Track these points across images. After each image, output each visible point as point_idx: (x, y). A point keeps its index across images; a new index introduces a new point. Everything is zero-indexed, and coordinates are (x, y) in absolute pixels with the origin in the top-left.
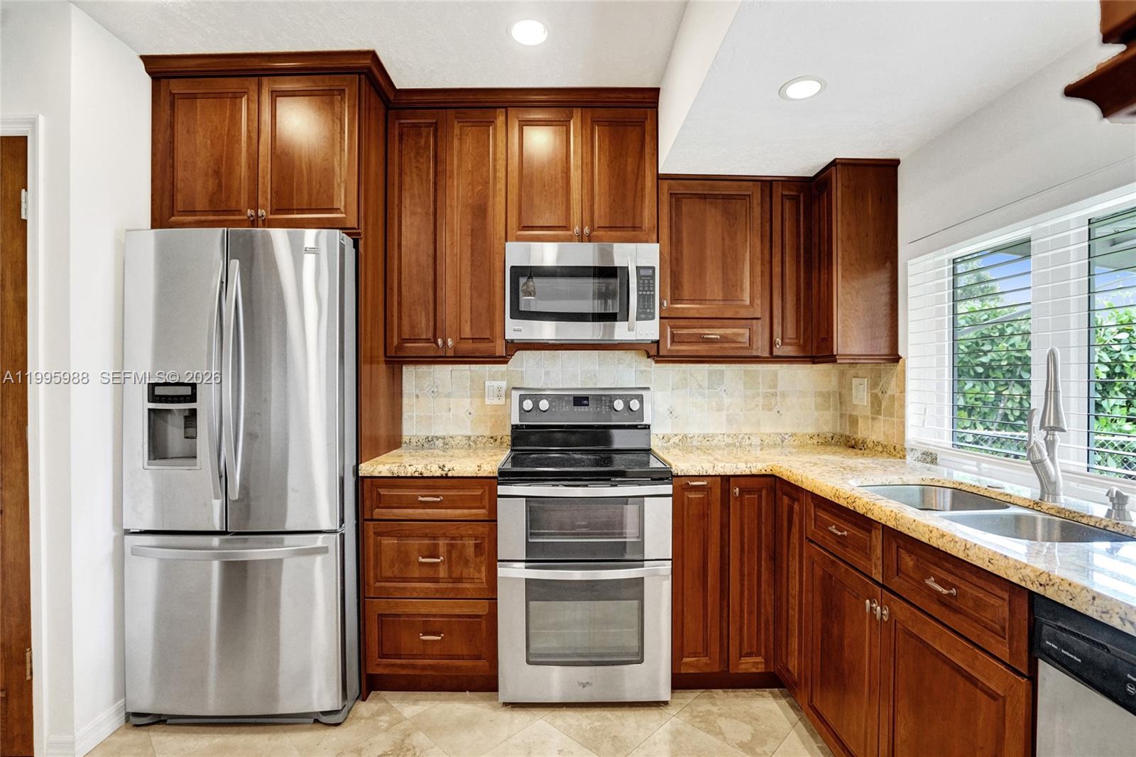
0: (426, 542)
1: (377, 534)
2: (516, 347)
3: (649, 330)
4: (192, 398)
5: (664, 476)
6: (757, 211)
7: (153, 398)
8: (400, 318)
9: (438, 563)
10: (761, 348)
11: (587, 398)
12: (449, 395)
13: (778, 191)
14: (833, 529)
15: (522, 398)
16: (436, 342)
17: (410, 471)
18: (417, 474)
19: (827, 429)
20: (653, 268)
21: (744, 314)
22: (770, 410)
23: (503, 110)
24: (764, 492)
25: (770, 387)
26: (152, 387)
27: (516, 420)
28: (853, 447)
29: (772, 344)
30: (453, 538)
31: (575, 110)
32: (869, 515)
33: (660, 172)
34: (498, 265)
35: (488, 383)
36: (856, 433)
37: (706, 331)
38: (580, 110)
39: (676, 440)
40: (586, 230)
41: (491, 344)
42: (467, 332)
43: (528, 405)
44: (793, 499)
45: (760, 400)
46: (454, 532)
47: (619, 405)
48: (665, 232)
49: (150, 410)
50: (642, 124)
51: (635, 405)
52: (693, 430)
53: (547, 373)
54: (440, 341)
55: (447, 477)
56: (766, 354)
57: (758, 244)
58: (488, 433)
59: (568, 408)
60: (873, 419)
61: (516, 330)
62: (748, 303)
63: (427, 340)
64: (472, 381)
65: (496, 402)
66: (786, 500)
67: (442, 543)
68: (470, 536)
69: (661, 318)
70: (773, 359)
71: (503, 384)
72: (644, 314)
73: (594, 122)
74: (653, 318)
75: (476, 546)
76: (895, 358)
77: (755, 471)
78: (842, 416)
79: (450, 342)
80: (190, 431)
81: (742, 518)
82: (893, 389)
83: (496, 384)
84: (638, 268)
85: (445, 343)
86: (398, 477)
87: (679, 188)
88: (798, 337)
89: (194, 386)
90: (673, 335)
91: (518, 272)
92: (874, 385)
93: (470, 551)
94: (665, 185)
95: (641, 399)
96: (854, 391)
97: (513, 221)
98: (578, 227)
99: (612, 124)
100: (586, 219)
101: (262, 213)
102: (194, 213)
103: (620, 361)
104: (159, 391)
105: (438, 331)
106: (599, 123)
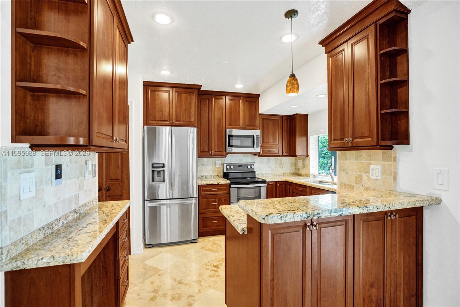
0: (213, 199)
1: (202, 198)
2: (227, 153)
3: (258, 150)
4: (163, 167)
5: (264, 182)
6: (280, 123)
7: (153, 167)
8: (200, 146)
9: (216, 204)
10: (280, 154)
11: (241, 165)
12: (207, 165)
13: (284, 118)
14: (300, 189)
15: (227, 166)
17: (210, 183)
18: (212, 184)
19: (293, 172)
20: (259, 136)
21: (277, 146)
22: (281, 167)
23: (225, 97)
24: (284, 185)
25: (281, 162)
26: (153, 164)
27: (225, 171)
28: (299, 175)
29: (283, 152)
30: (219, 198)
31: (241, 98)
32: (307, 185)
33: (260, 113)
34: (225, 134)
35: (216, 162)
36: (299, 172)
37: (269, 150)
38: (242, 98)
39: (260, 175)
40: (244, 126)
41: (222, 153)
42: (217, 150)
43: (228, 167)
44: (290, 185)
45: (278, 165)
46: (220, 197)
47: (249, 167)
48: (261, 127)
49: (152, 171)
50: (255, 102)
51: (253, 167)
52: (264, 173)
53: (230, 159)
54: (210, 153)
55: (219, 184)
56: (282, 155)
57: (280, 130)
58: (217, 175)
59: (237, 168)
60: (303, 169)
61: (229, 149)
62: (278, 143)
63: (207, 152)
64: (212, 161)
65: (219, 166)
66: (288, 186)
67: (217, 199)
68: (224, 197)
69: (261, 147)
70: (283, 156)
72: (257, 146)
73: (245, 101)
74: (259, 147)
75: (225, 200)
76: (308, 156)
77: (282, 180)
78: (296, 168)
79: (212, 153)
80: (159, 175)
81: (279, 190)
82: (307, 163)
83: (219, 162)
84: (256, 136)
86: (208, 185)
87: (264, 117)
88: (288, 151)
89: (164, 164)
90: (263, 151)
91: (230, 136)
92: (303, 161)
93: (223, 201)
94: (261, 116)
95: (254, 165)
96: (299, 163)
97: (228, 123)
98: (242, 126)
99: (249, 102)
100: (244, 123)
101: (174, 121)
102: (155, 121)
103: (248, 156)
104: (154, 166)
105: (210, 149)
106: (246, 101)
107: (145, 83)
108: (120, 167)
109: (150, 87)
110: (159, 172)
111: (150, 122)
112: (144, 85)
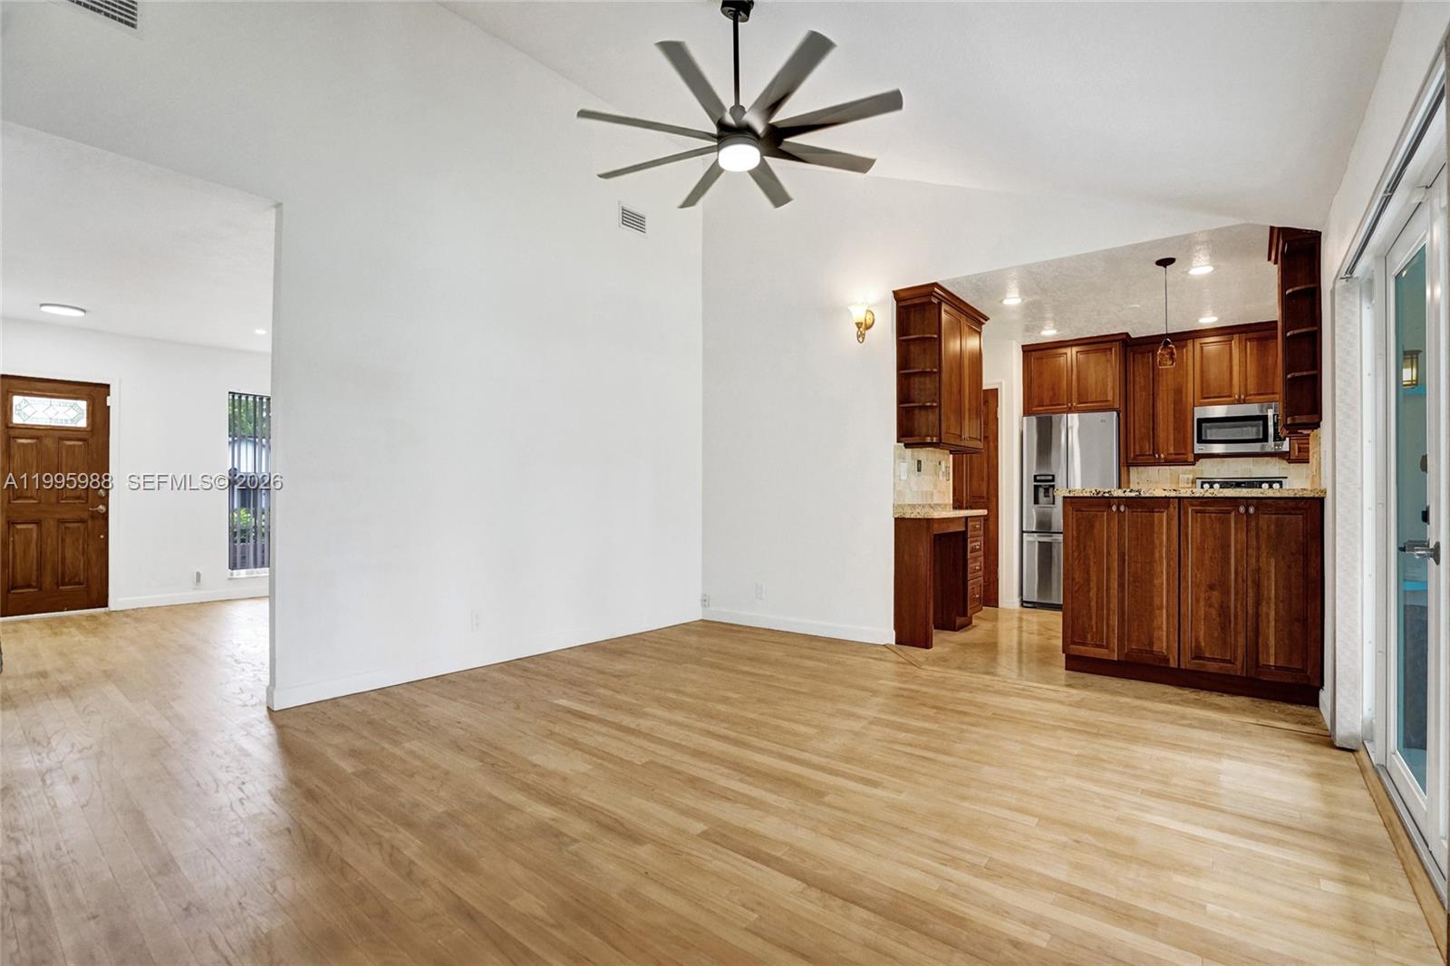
2: (1199, 457)
3: (1282, 446)
4: (1053, 480)
7: (1036, 480)
8: (1134, 445)
11: (1244, 483)
15: (1203, 484)
16: (1154, 455)
23: (1190, 340)
26: (1035, 476)
31: (1235, 336)
34: (1189, 418)
35: (1181, 476)
38: (1237, 335)
40: (1243, 397)
41: (1185, 456)
42: (1172, 450)
43: (1206, 486)
47: (1265, 486)
49: (1035, 486)
51: (1276, 486)
53: (1218, 470)
54: (1157, 456)
61: (1199, 448)
63: (1150, 455)
64: (1171, 474)
65: (1186, 486)
69: (1289, 439)
71: (1191, 477)
73: (1247, 340)
79: (1162, 456)
83: (1186, 476)
84: (1274, 415)
85: (1159, 456)
89: (1053, 476)
90: (1299, 448)
91: (1201, 421)
95: (1281, 483)
97: (1198, 393)
98: (1237, 397)
99: (1259, 339)
100: (1243, 390)
101: (1074, 404)
102: (1043, 406)
103: (1267, 463)
104: (1038, 478)
105: (1155, 450)
106: (1250, 340)
107: (1026, 349)
108: (986, 479)
109: (1033, 353)
110: (1047, 490)
111: (1034, 409)
112: (1024, 352)
